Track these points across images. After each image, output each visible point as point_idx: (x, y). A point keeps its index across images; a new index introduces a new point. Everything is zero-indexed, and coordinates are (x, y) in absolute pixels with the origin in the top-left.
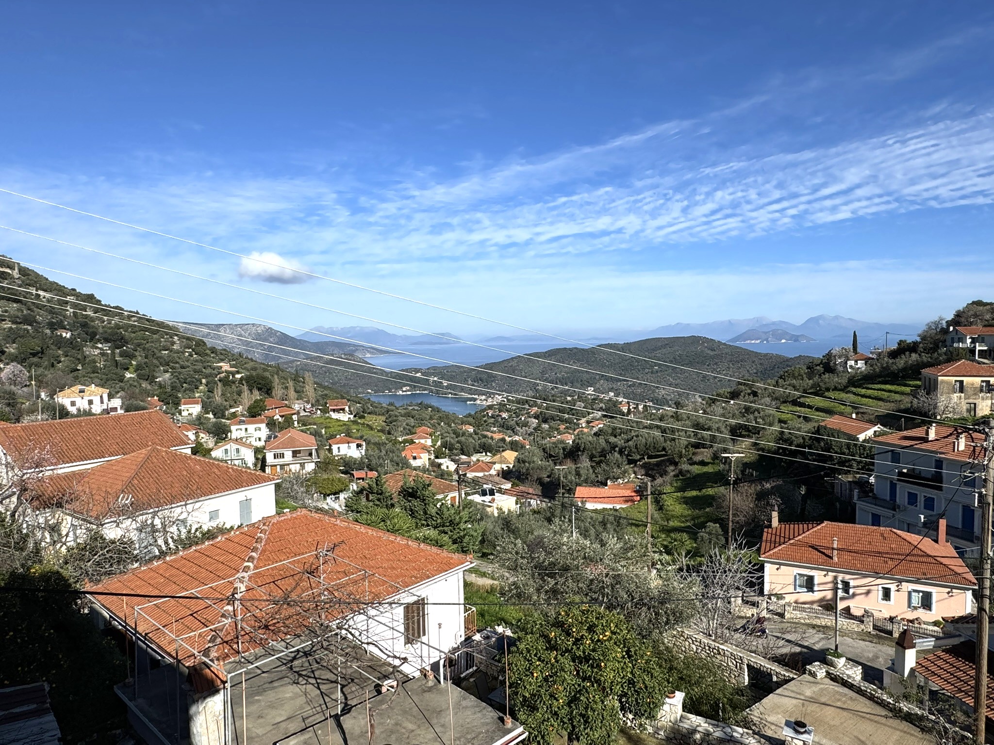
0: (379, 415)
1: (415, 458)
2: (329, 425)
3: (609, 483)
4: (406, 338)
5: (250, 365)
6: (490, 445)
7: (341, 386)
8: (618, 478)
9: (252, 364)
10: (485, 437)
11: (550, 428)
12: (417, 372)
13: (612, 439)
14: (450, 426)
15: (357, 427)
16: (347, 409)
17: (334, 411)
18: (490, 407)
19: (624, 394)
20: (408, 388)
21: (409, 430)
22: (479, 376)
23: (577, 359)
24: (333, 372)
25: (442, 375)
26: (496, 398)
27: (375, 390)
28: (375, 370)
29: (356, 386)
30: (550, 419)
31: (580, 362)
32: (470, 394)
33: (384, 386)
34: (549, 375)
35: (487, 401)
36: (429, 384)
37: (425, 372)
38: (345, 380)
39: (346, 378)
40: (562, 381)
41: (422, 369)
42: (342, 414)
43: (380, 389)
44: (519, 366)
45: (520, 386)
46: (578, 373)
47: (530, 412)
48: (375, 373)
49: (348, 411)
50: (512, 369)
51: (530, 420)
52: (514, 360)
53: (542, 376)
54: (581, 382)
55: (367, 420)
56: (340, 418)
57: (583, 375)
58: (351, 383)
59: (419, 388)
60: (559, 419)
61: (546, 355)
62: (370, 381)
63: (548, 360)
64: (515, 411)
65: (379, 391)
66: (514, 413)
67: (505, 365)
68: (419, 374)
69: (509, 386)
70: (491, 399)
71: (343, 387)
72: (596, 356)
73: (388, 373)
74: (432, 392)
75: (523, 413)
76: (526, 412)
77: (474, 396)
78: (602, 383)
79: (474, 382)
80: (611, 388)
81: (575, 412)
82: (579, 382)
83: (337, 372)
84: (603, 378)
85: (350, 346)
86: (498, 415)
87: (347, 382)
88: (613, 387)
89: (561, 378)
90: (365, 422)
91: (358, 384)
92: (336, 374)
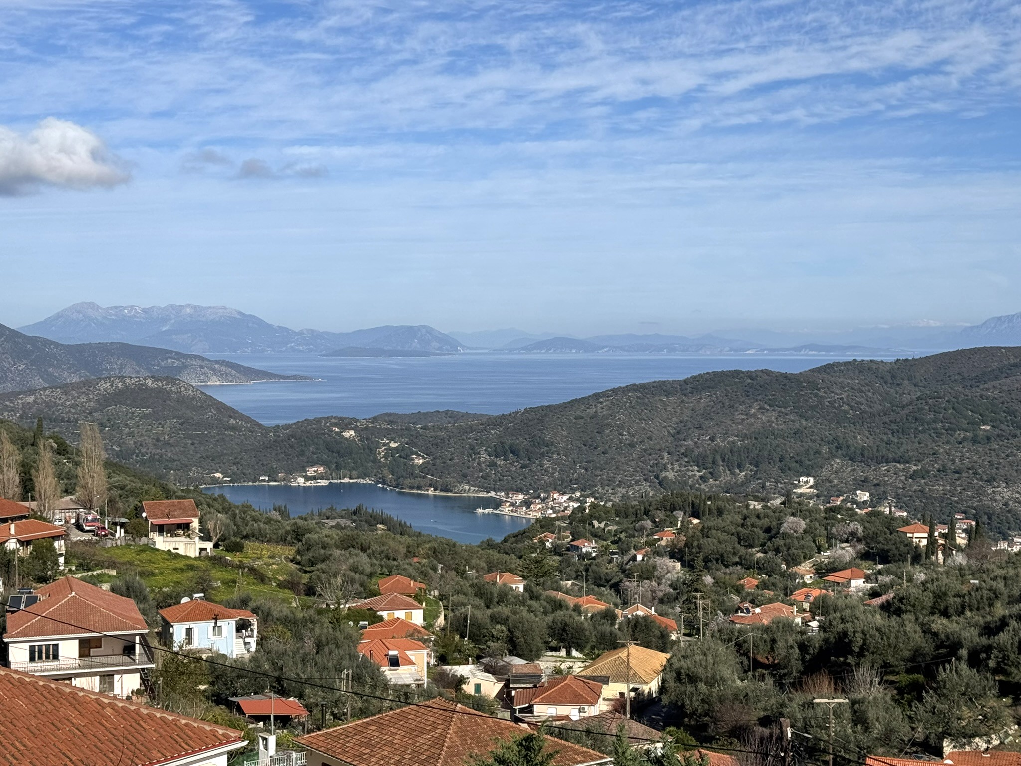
0: (275, 541)
1: (394, 662)
2: (150, 567)
3: (948, 747)
4: (313, 338)
6: (580, 630)
7: (143, 463)
8: (973, 736)
10: (559, 606)
11: (717, 583)
12: (347, 427)
13: (939, 624)
14: (462, 574)
15: (228, 576)
16: (195, 524)
17: (161, 529)
18: (546, 524)
19: (898, 496)
20: (321, 469)
21: (362, 584)
22: (508, 441)
23: (770, 400)
24: (121, 425)
25: (412, 436)
26: (553, 501)
27: (234, 474)
28: (232, 421)
29: (183, 462)
30: (715, 562)
31: (776, 408)
32: (483, 487)
33: (258, 463)
34: (696, 443)
35: (528, 507)
36: (375, 461)
37: (367, 428)
38: (155, 445)
39: (158, 440)
40: (731, 458)
41: (357, 421)
42: (183, 539)
43: (247, 472)
44: (615, 417)
45: (617, 468)
46: (771, 439)
47: (659, 540)
48: (233, 428)
49: (197, 531)
50: (597, 424)
51: (659, 561)
52: (601, 400)
53: (676, 443)
54: (780, 461)
55: (250, 557)
56: (178, 549)
57: (785, 445)
58: (169, 455)
59: (350, 470)
60: (737, 559)
61: (686, 390)
62: (219, 449)
63: (692, 403)
64: (615, 535)
65: (245, 477)
66: (613, 542)
67: (578, 413)
68: (350, 434)
69: (586, 470)
70: (539, 503)
71: (147, 465)
72: (821, 393)
73: (266, 430)
74: (384, 480)
75: (638, 542)
76: (645, 539)
77: (496, 495)
78: (838, 466)
79: (496, 457)
80: (862, 481)
81: (782, 542)
82: (774, 461)
83: (134, 424)
84: (840, 452)
85: (169, 357)
86: (572, 545)
87: (158, 451)
88: (866, 478)
89: (726, 450)
90: (245, 561)
91: (189, 456)
92: (130, 429)
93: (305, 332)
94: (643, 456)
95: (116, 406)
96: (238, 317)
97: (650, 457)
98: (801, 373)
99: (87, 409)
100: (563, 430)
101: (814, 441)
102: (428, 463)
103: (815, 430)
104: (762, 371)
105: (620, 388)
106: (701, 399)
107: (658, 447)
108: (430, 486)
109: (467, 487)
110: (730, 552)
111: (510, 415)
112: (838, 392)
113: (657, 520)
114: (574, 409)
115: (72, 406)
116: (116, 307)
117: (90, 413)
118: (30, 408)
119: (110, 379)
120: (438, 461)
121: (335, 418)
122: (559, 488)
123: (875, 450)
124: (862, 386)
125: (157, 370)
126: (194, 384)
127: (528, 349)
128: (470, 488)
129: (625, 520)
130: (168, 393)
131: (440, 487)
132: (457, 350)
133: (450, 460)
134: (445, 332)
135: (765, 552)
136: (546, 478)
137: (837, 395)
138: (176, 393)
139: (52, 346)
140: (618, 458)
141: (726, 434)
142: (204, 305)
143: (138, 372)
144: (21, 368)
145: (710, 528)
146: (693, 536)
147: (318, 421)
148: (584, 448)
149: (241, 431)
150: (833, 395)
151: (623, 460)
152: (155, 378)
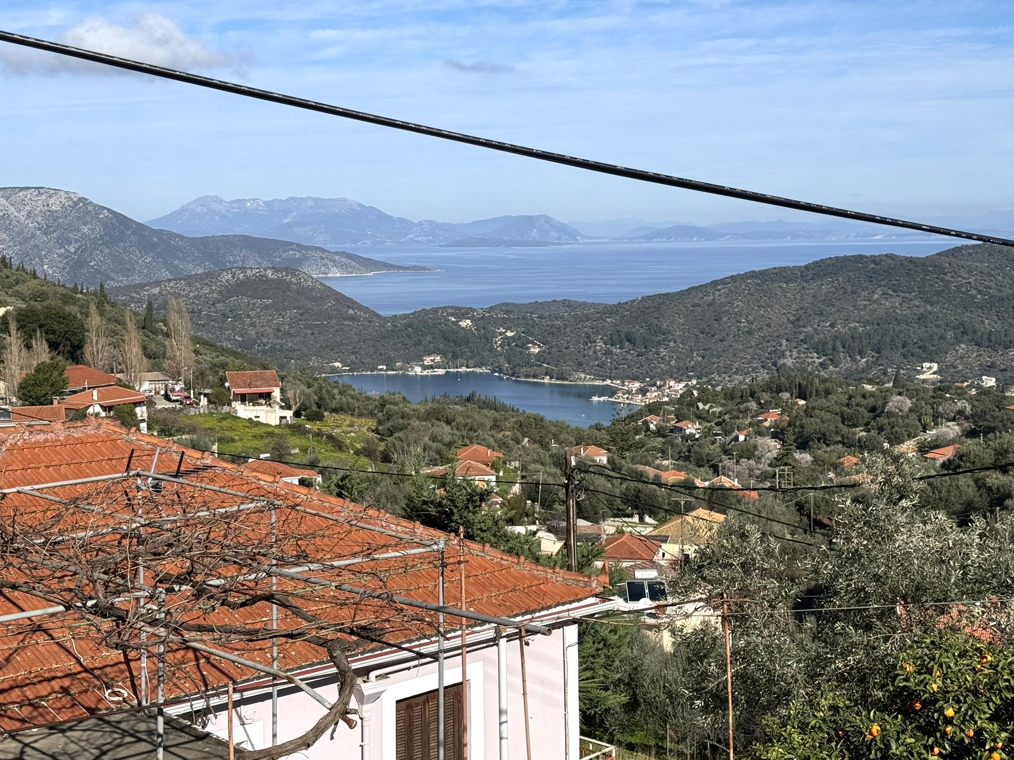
0: (361, 415)
2: (230, 434)
4: (433, 228)
5: (28, 287)
6: (653, 498)
7: (264, 352)
9: (32, 283)
11: (816, 461)
12: (463, 317)
16: (276, 393)
17: (243, 398)
18: (654, 409)
20: (438, 359)
21: (438, 452)
22: (624, 330)
23: (894, 285)
24: (243, 316)
25: (528, 324)
26: (669, 388)
27: (353, 363)
28: (351, 312)
29: (304, 352)
30: (816, 441)
31: (901, 293)
32: (599, 376)
33: (376, 352)
34: (815, 329)
35: (644, 395)
36: (492, 350)
37: (483, 318)
38: (275, 335)
39: (279, 330)
40: (851, 345)
41: (474, 310)
42: (264, 407)
43: (366, 361)
44: (734, 304)
45: (734, 355)
46: (894, 324)
47: (762, 421)
48: (352, 318)
49: (278, 400)
50: (715, 311)
51: (760, 441)
52: (719, 287)
53: (795, 330)
54: (903, 347)
55: (329, 426)
56: (258, 417)
57: (908, 330)
58: (290, 345)
59: (466, 359)
60: (840, 439)
61: (807, 276)
62: (338, 339)
63: (813, 289)
64: (719, 417)
65: (363, 366)
66: (717, 424)
67: (696, 301)
68: (466, 323)
69: (703, 357)
70: (655, 391)
71: (269, 354)
72: (948, 278)
73: (385, 320)
74: (500, 369)
75: (742, 423)
76: (749, 420)
77: (612, 383)
78: (963, 352)
79: (612, 345)
80: (988, 366)
81: (886, 421)
82: (897, 347)
83: (256, 315)
84: (966, 337)
85: (290, 249)
86: (675, 427)
87: (279, 341)
88: (993, 363)
89: (846, 337)
90: (324, 429)
91: (309, 346)
92: (251, 319)
93: (424, 223)
94: (762, 343)
95: (238, 297)
96: (358, 208)
97: (768, 344)
98: (927, 257)
99: (210, 300)
100: (679, 318)
101: (939, 326)
102: (544, 352)
103: (941, 315)
104: (886, 255)
105: (740, 274)
106: (822, 285)
107: (776, 334)
108: (546, 374)
109: (583, 376)
110: (833, 431)
111: (626, 303)
112: (966, 276)
113: (762, 402)
114: (692, 296)
115: (195, 297)
116: (239, 201)
117: (213, 304)
118: (156, 300)
119: (231, 270)
120: (553, 349)
121: (452, 308)
122: (675, 375)
123: (1003, 335)
124: (992, 269)
125: (279, 262)
126: (315, 276)
127: (648, 238)
128: (585, 377)
129: (730, 402)
130: (288, 284)
131: (555, 376)
132: (576, 240)
133: (566, 349)
134: (565, 221)
135: (868, 431)
136: (662, 366)
137: (965, 279)
138: (296, 284)
139: (177, 239)
140: (735, 345)
141: (847, 320)
142: (325, 198)
143: (260, 264)
144: (148, 261)
145: (813, 408)
146: (796, 417)
147: (435, 311)
148: (701, 336)
149: (360, 321)
150: (960, 279)
151: (741, 347)
152: (275, 269)
